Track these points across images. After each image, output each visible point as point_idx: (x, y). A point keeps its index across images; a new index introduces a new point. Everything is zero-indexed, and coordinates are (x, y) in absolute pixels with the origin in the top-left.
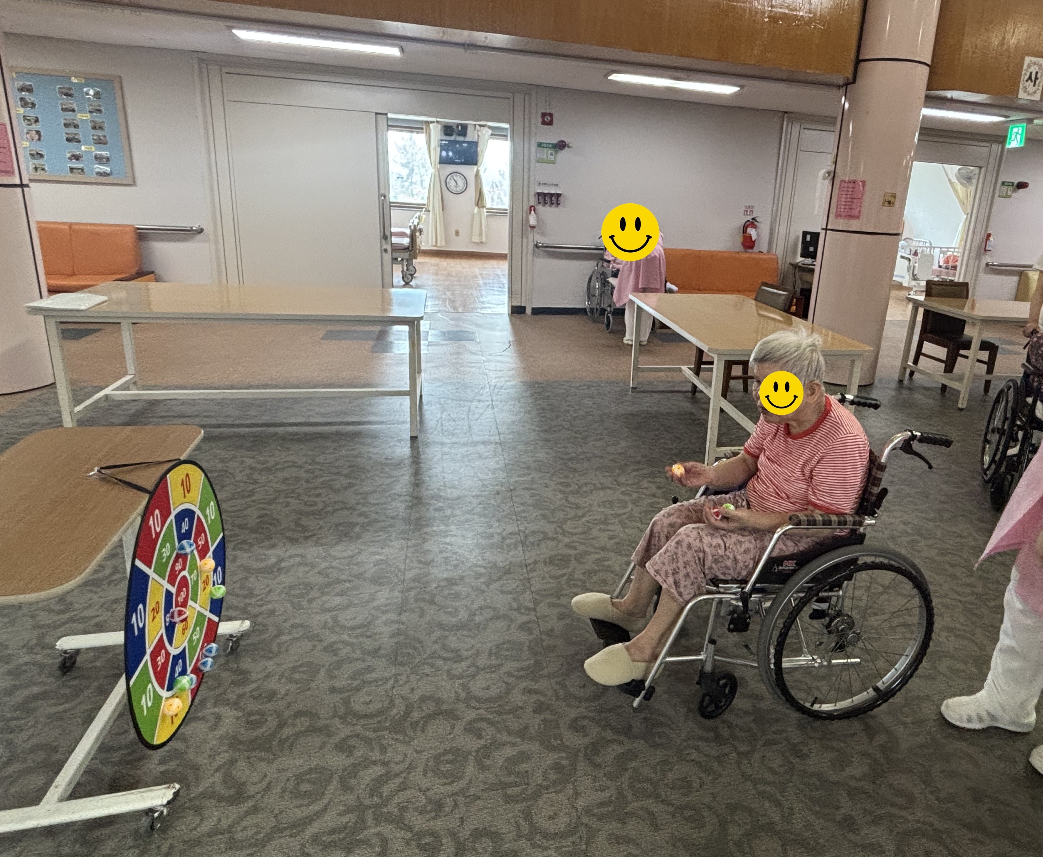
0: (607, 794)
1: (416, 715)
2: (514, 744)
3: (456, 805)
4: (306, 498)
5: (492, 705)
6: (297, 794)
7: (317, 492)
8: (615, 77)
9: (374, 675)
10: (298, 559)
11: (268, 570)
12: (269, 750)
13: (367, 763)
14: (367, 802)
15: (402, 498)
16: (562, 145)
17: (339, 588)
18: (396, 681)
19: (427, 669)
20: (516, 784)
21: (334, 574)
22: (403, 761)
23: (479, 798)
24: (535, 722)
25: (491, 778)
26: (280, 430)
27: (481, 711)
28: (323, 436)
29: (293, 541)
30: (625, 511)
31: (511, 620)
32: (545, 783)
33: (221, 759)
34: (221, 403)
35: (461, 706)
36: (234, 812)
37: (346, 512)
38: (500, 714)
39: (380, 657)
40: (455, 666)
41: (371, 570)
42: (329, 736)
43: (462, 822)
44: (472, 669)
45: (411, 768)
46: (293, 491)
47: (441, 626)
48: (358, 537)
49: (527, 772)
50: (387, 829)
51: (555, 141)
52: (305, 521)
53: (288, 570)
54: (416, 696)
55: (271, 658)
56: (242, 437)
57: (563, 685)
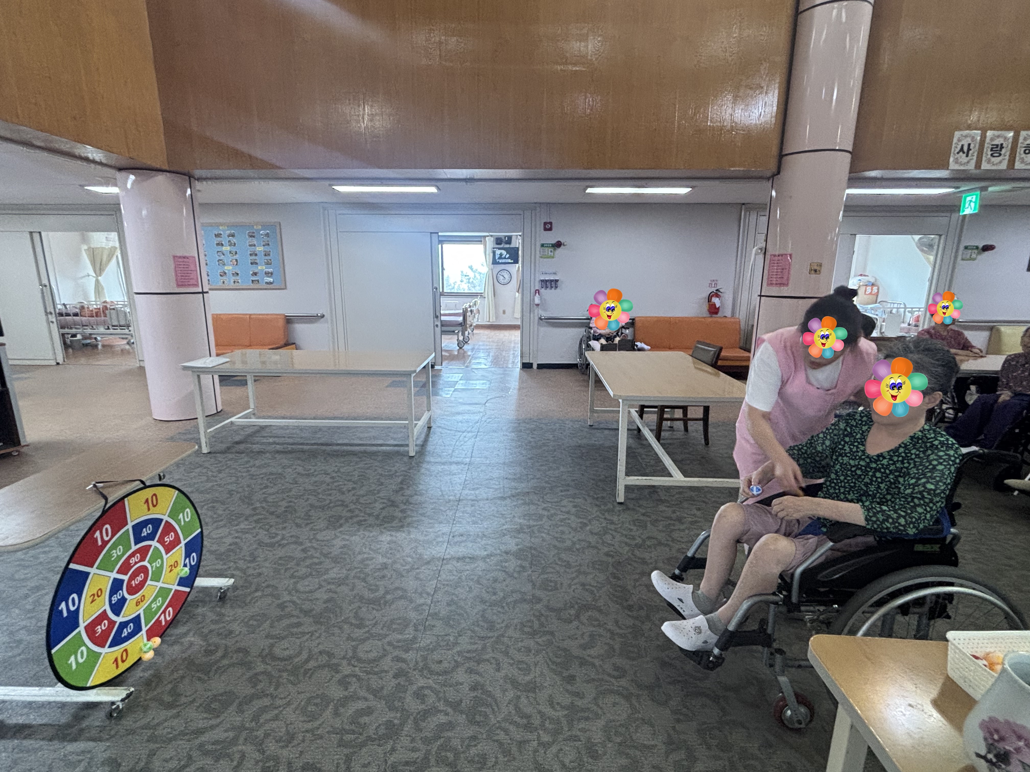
0: (415, 755)
1: (312, 664)
2: (366, 699)
3: (303, 741)
4: (321, 496)
5: (367, 666)
6: (208, 709)
7: (330, 492)
8: (589, 190)
9: (300, 630)
10: (294, 539)
11: (272, 545)
12: (207, 673)
13: (263, 694)
14: (247, 725)
15: (383, 501)
16: (558, 245)
17: (308, 562)
18: (311, 636)
19: (337, 631)
20: (353, 732)
21: (311, 552)
22: (285, 698)
23: (321, 738)
24: (390, 683)
25: (338, 725)
26: (328, 448)
27: (357, 669)
28: (354, 454)
29: (298, 526)
30: (540, 523)
31: (411, 601)
32: (374, 736)
33: (176, 675)
34: (301, 429)
35: (345, 662)
36: (164, 714)
37: (340, 508)
38: (368, 673)
39: (310, 616)
40: (356, 630)
41: (336, 551)
42: (250, 669)
43: (300, 755)
44: (367, 635)
45: (289, 704)
46: (315, 491)
47: (361, 598)
48: (341, 526)
49: (365, 724)
50: (249, 749)
51: (554, 241)
52: (312, 513)
53: (284, 546)
54: (316, 650)
55: (242, 608)
56: (303, 451)
57: (425, 659)
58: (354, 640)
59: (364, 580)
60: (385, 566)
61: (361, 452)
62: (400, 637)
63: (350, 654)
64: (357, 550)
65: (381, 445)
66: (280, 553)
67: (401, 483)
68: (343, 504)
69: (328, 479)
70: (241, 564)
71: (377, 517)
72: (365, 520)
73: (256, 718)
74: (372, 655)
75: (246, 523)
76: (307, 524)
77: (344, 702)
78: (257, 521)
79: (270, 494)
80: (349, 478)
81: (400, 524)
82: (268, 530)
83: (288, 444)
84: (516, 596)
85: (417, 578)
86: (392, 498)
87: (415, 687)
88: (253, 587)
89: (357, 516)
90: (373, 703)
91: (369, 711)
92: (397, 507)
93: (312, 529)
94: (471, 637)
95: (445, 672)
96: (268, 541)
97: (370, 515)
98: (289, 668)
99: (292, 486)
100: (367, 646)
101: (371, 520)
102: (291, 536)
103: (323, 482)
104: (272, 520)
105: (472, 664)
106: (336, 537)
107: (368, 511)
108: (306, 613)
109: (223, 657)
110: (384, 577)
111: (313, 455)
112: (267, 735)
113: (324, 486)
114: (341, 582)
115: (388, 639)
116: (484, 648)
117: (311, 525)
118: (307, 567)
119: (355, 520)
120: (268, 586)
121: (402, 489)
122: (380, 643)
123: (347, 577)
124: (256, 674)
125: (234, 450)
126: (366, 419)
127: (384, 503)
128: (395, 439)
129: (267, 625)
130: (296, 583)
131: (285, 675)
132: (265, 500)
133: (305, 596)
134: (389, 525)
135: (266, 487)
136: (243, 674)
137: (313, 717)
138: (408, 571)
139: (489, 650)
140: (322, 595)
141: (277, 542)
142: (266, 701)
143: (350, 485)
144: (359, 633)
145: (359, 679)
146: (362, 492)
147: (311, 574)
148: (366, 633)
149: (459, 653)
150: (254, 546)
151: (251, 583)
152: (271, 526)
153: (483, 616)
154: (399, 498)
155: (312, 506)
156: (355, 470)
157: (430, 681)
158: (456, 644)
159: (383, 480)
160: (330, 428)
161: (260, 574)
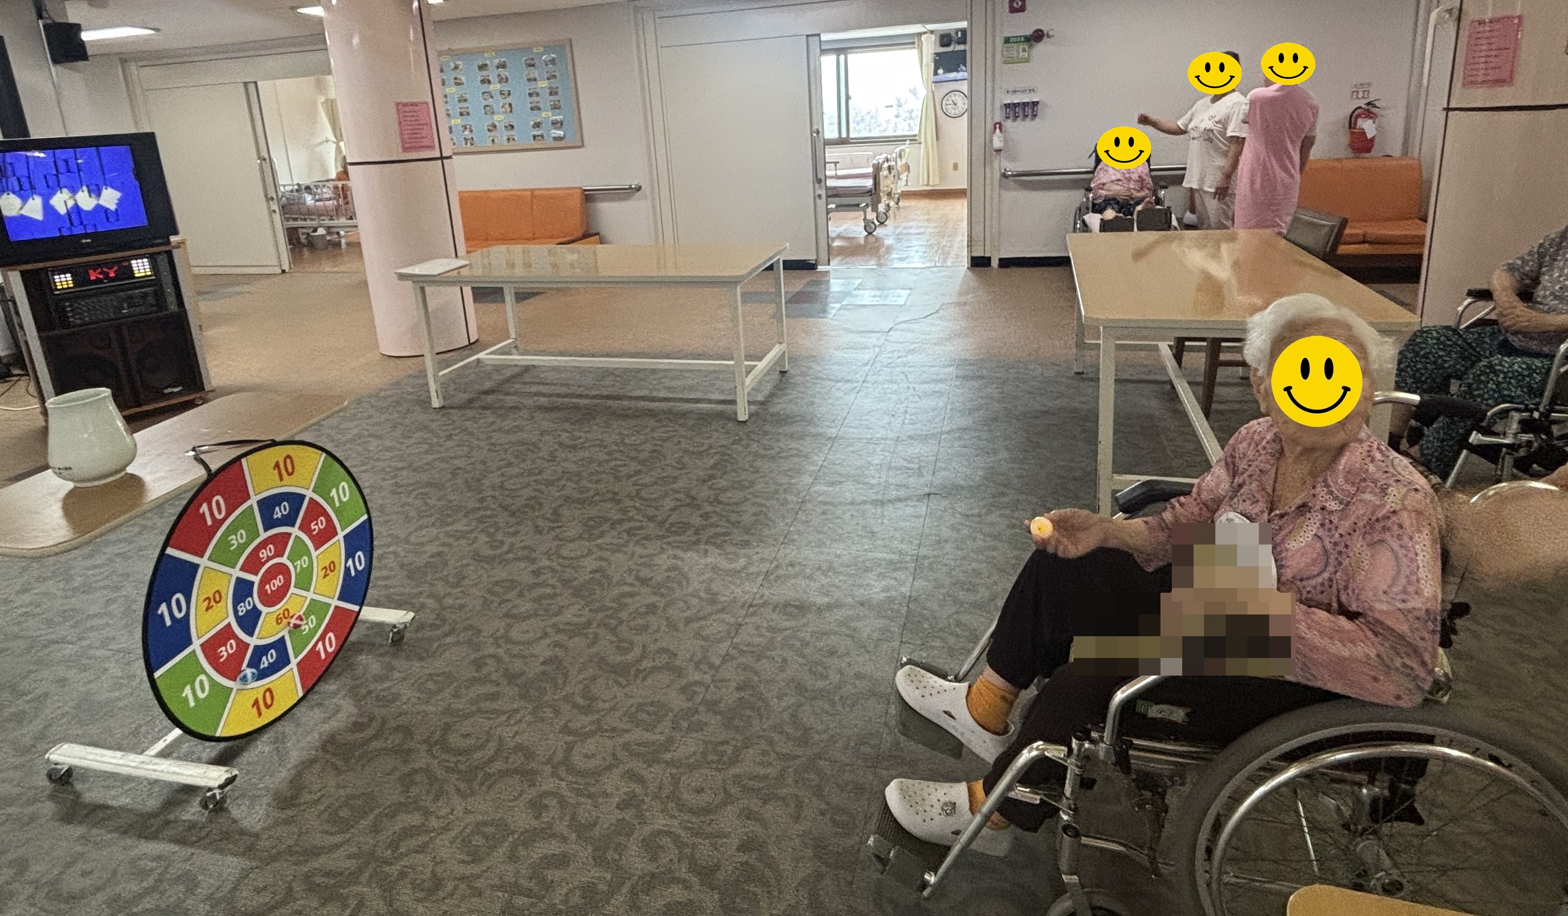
6: (332, 818)
10: (525, 553)
11: (491, 560)
12: (347, 760)
13: (413, 806)
16: (1038, 36)
17: (537, 592)
21: (546, 576)
22: (444, 817)
24: (608, 817)
25: (510, 877)
29: (538, 530)
31: (680, 676)
39: (515, 685)
42: (405, 762)
47: (600, 663)
50: (372, 893)
51: (1029, 31)
53: (508, 563)
55: (422, 659)
57: (676, 780)
58: (570, 733)
59: (613, 631)
60: (652, 609)
61: (664, 412)
62: (647, 736)
63: (560, 755)
64: (616, 578)
65: (697, 401)
66: (501, 574)
67: (714, 467)
68: (615, 499)
69: (602, 456)
70: (441, 588)
71: (661, 524)
72: (641, 528)
73: (394, 845)
74: (591, 764)
75: (465, 521)
76: (553, 529)
77: (531, 837)
78: (480, 520)
79: (511, 477)
80: (633, 454)
81: (694, 538)
82: (491, 535)
83: (559, 396)
84: (863, 685)
85: (698, 635)
86: (693, 493)
87: (647, 830)
88: (446, 628)
89: (631, 519)
90: (573, 847)
91: (563, 861)
92: (699, 507)
93: (556, 538)
94: (764, 753)
95: (706, 811)
96: (490, 552)
97: (651, 519)
98: (462, 767)
99: (546, 464)
100: (590, 746)
101: (651, 529)
102: (524, 547)
103: (591, 460)
104: (503, 518)
105: (755, 804)
106: (590, 552)
107: (651, 512)
108: (512, 678)
109: (375, 737)
110: (645, 628)
111: (588, 414)
112: (402, 875)
113: (594, 467)
114: (576, 630)
115: (627, 737)
116: (781, 776)
117: (558, 531)
118: (535, 600)
119: (627, 526)
120: (466, 629)
121: (712, 477)
122: (609, 743)
123: (589, 624)
124: (415, 771)
125: (477, 404)
126: (685, 357)
127: (677, 500)
128: (722, 391)
129: (448, 692)
130: (510, 626)
131: (453, 777)
132: (502, 486)
133: (516, 650)
134: (678, 538)
135: (510, 464)
136: (396, 768)
137: (475, 857)
138: (688, 621)
139: (790, 780)
140: (543, 650)
141: (500, 556)
142: (415, 819)
143: (634, 466)
144: (583, 721)
145: (563, 803)
146: (647, 480)
147: (536, 615)
148: (592, 723)
149: (737, 778)
150: (465, 562)
151: (444, 621)
152: (498, 529)
153: (793, 715)
154: (703, 493)
155: (567, 499)
156: (646, 442)
157: (675, 823)
158: (735, 760)
159: (686, 459)
160: (626, 370)
161: (462, 607)
